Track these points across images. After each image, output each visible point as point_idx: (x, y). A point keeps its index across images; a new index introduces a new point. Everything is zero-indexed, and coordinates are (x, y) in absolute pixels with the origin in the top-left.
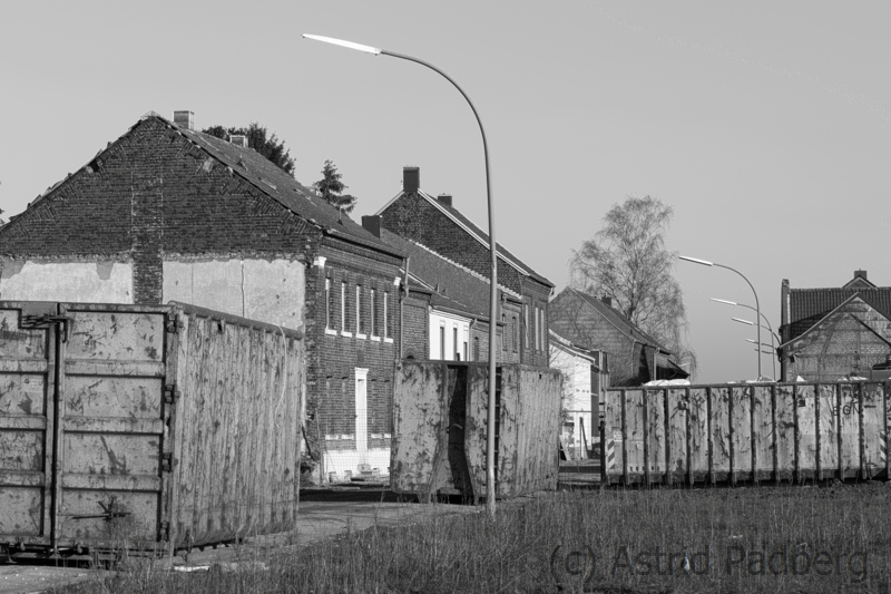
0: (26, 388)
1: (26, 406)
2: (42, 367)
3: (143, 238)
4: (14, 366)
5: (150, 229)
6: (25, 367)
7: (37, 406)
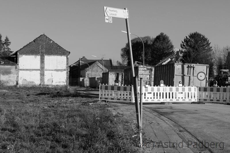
0: (147, 76)
1: (147, 78)
2: (149, 74)
3: (42, 52)
4: (146, 74)
5: (43, 51)
6: (147, 74)
7: (149, 78)
